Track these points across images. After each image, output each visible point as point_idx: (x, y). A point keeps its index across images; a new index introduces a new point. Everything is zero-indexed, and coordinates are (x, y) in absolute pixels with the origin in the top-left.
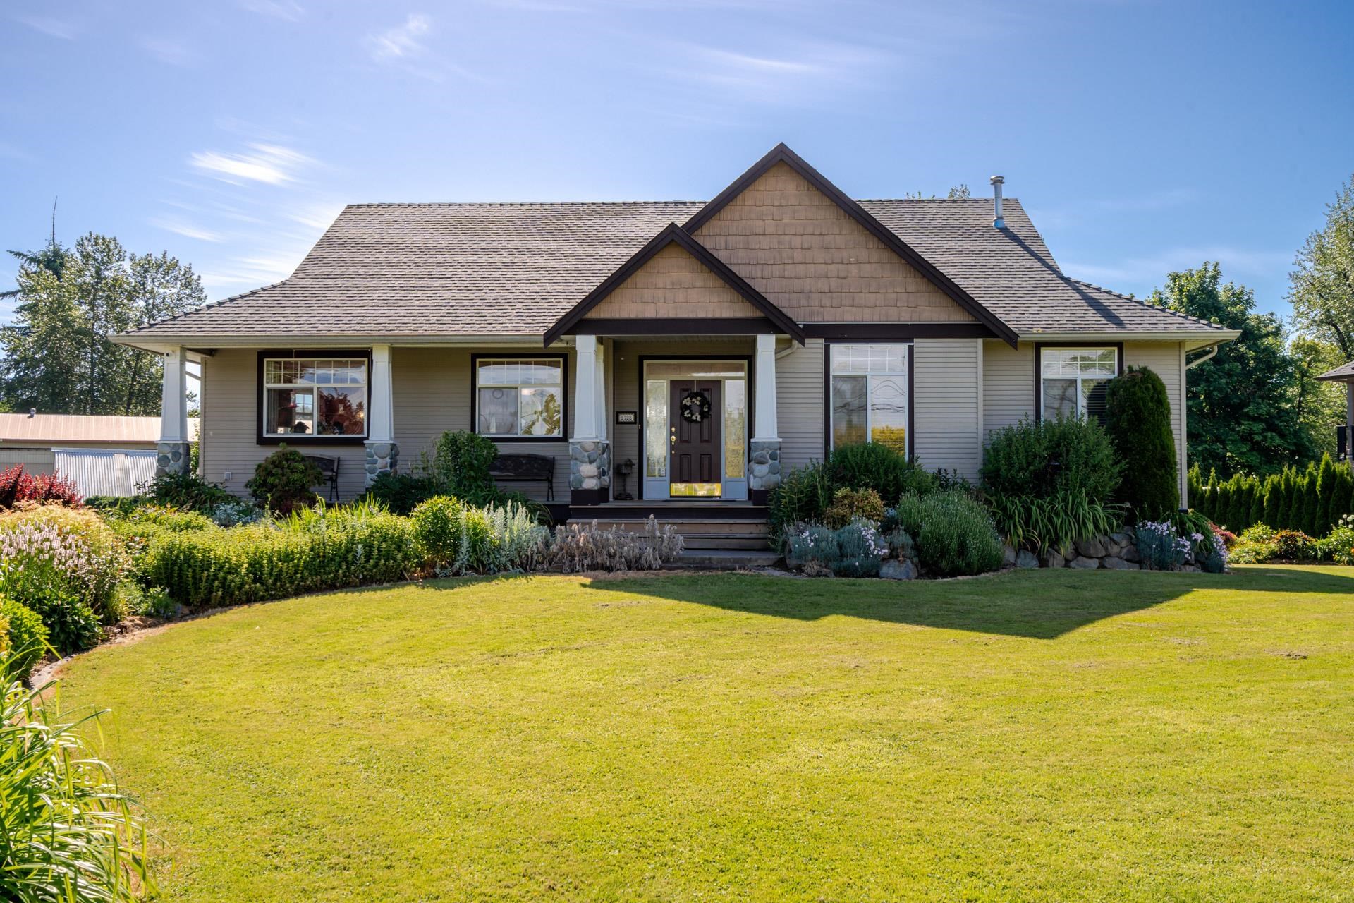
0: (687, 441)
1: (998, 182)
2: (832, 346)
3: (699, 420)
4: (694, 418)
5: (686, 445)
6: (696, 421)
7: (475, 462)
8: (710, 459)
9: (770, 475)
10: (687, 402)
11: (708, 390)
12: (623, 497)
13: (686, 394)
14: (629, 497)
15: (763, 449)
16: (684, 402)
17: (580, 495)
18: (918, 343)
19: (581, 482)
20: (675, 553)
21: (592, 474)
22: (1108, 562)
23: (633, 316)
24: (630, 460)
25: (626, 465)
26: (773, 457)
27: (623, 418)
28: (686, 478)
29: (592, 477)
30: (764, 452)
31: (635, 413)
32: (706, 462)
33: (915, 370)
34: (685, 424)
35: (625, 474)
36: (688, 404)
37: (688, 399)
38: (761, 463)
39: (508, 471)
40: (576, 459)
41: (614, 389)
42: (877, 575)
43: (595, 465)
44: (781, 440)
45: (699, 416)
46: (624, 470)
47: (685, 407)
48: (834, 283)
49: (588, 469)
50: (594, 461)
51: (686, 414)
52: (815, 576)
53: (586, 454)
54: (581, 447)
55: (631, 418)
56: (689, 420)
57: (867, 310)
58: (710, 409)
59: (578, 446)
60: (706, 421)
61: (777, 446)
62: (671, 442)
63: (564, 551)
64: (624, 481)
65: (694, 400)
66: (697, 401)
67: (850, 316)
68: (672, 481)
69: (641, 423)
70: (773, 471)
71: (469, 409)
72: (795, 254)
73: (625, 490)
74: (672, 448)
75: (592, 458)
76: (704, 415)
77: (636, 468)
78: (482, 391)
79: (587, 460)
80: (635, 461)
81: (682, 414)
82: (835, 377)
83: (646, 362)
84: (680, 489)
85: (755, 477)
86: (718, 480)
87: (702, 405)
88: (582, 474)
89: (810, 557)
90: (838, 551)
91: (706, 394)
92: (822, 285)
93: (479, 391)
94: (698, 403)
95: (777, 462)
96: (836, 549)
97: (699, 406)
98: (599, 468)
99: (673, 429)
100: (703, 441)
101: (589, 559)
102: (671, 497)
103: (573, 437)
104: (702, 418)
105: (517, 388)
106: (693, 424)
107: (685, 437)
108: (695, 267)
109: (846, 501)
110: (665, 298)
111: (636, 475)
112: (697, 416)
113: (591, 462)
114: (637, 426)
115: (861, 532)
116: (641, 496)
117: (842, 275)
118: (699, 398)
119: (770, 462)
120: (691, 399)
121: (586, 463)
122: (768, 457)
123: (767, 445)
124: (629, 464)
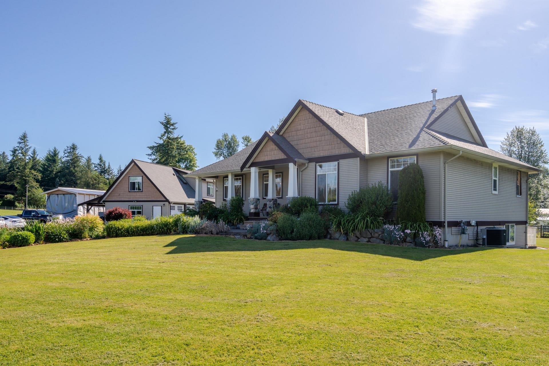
1: (434, 92)
2: (317, 164)
17: (251, 214)
18: (341, 161)
22: (371, 240)
33: (340, 171)
42: (265, 239)
43: (253, 205)
48: (318, 143)
49: (252, 206)
52: (250, 238)
67: (322, 154)
72: (308, 135)
82: (318, 175)
92: (315, 144)
103: (249, 197)
113: (253, 204)
117: (320, 140)
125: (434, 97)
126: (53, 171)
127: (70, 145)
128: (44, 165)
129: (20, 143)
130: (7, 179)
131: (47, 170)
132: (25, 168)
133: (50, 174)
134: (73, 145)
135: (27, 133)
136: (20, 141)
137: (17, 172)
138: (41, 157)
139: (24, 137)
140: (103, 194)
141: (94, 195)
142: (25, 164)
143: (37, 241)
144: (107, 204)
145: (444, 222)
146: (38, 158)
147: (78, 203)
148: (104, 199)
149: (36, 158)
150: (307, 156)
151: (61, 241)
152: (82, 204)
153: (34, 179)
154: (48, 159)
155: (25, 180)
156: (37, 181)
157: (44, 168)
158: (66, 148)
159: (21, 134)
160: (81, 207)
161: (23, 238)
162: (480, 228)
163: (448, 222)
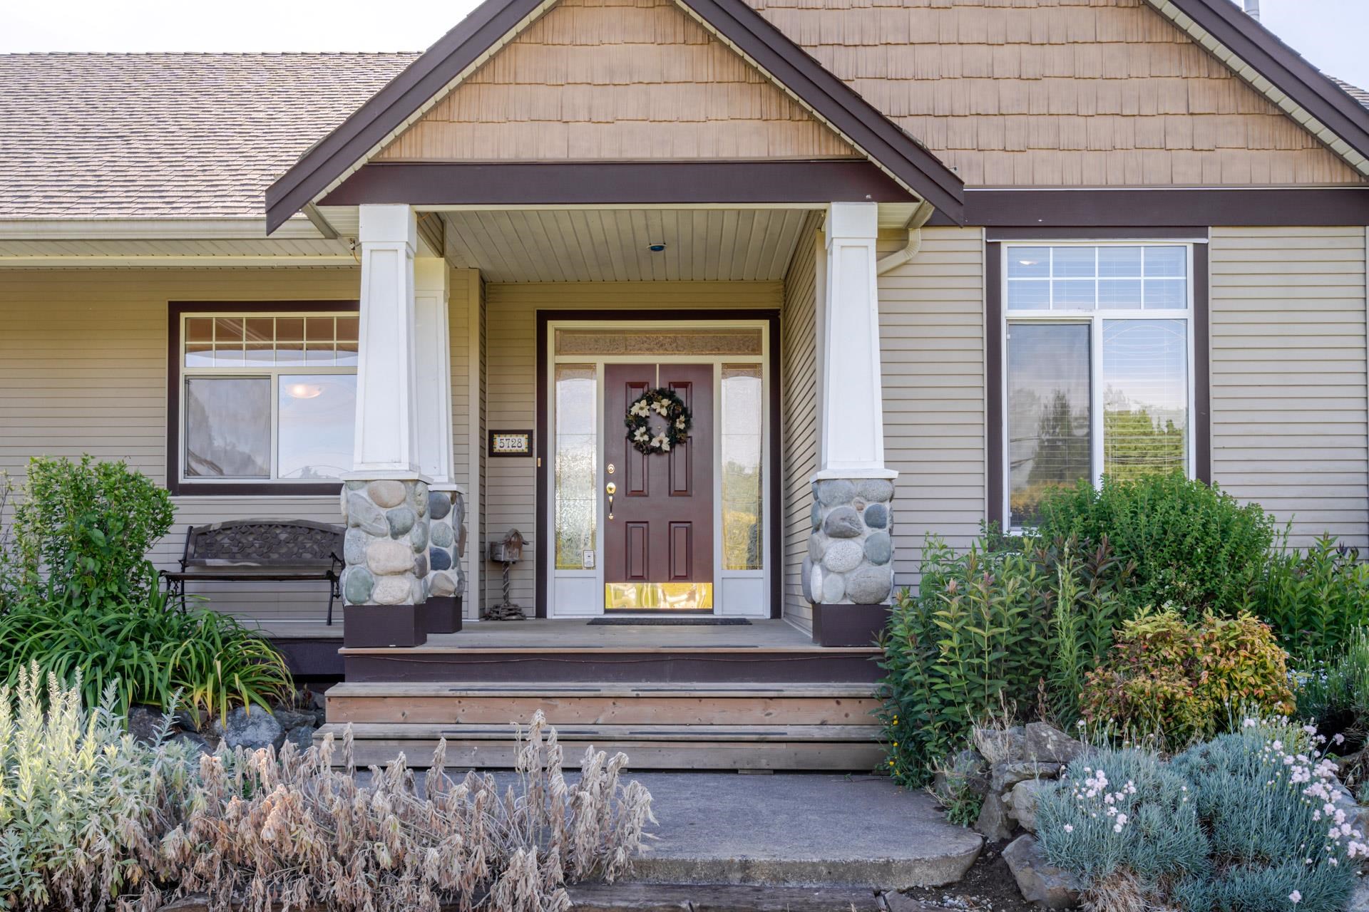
0: (640, 494)
2: (1006, 246)
3: (666, 447)
4: (655, 443)
5: (637, 500)
6: (658, 451)
7: (99, 534)
8: (689, 532)
9: (866, 565)
10: (640, 409)
11: (684, 385)
12: (503, 613)
13: (638, 393)
14: (514, 613)
15: (848, 499)
16: (635, 410)
17: (367, 620)
18: (1220, 239)
19: (370, 586)
20: (621, 856)
21: (399, 564)
23: (507, 155)
24: (517, 534)
25: (508, 544)
26: (875, 520)
27: (502, 443)
28: (637, 572)
29: (402, 573)
30: (851, 507)
31: (530, 433)
32: (680, 535)
33: (1212, 305)
34: (636, 455)
35: (506, 564)
36: (644, 413)
37: (644, 403)
38: (844, 534)
39: (247, 557)
40: (357, 526)
41: (483, 382)
44: (894, 474)
45: (666, 440)
46: (504, 555)
47: (640, 421)
48: (1009, 92)
49: (389, 553)
50: (405, 531)
51: (640, 435)
53: (384, 512)
54: (373, 495)
55: (520, 443)
56: (646, 449)
57: (1090, 157)
58: (687, 422)
59: (363, 493)
60: (679, 450)
61: (885, 490)
62: (606, 494)
63: (217, 851)
64: (506, 577)
65: (655, 405)
66: (662, 407)
68: (608, 578)
69: (543, 453)
70: (876, 558)
71: (165, 422)
72: (913, 20)
73: (506, 597)
74: (609, 508)
75: (398, 525)
76: (676, 438)
77: (532, 547)
78: (194, 383)
79: (385, 527)
80: (530, 537)
81: (631, 436)
82: (1013, 323)
83: (552, 325)
84: (629, 594)
85: (827, 571)
86: (708, 576)
87: (671, 418)
88: (373, 565)
89: (1111, 867)
90: (1203, 839)
91: (680, 394)
92: (980, 96)
93: (187, 382)
94: (664, 412)
95: (884, 532)
96: (1193, 833)
97: (668, 417)
98: (418, 550)
99: (611, 468)
100: (674, 493)
101: (302, 883)
102: (607, 611)
104: (672, 445)
105: (268, 377)
106: (653, 456)
107: (637, 486)
108: (669, 30)
109: (1167, 652)
110: (590, 110)
111: (532, 566)
112: (661, 439)
113: (396, 534)
114: (534, 462)
115: (1287, 771)
116: (541, 612)
117: (1029, 72)
118: (666, 402)
119: (868, 531)
120: (649, 404)
121: (383, 535)
122: (862, 519)
123: (857, 488)
124: (515, 541)
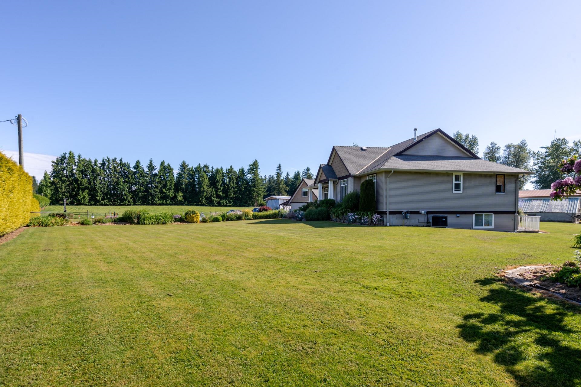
67: (343, 175)
125: (415, 134)
126: (296, 185)
127: (306, 168)
128: (292, 181)
129: (277, 170)
130: (271, 191)
131: (294, 185)
132: (280, 185)
133: (295, 186)
134: (308, 168)
135: (281, 164)
136: (277, 169)
137: (276, 187)
138: (291, 176)
139: (279, 167)
140: (289, 199)
141: (286, 199)
142: (280, 182)
143: (223, 220)
144: (292, 204)
145: (387, 211)
146: (290, 177)
147: (280, 204)
148: (290, 201)
149: (288, 178)
150: (338, 176)
151: (232, 220)
152: (281, 204)
153: (285, 190)
154: (294, 178)
155: (280, 191)
156: (286, 191)
157: (292, 184)
158: (304, 170)
159: (278, 165)
160: (281, 206)
161: (217, 219)
162: (429, 215)
163: (389, 211)
